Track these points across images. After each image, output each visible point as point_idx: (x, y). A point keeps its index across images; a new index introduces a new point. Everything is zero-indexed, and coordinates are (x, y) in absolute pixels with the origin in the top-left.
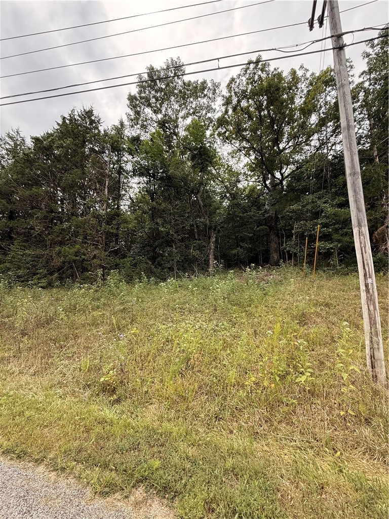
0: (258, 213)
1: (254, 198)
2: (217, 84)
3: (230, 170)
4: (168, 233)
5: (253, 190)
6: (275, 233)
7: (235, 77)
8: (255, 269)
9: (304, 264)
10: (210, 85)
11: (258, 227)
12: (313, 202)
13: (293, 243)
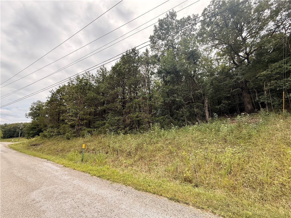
0: (232, 81)
1: (225, 73)
2: (196, 15)
3: (206, 60)
4: (180, 101)
5: (224, 68)
6: (247, 92)
7: (207, 7)
8: (244, 116)
9: (283, 110)
10: (192, 17)
11: (233, 90)
12: (280, 67)
13: (266, 96)
